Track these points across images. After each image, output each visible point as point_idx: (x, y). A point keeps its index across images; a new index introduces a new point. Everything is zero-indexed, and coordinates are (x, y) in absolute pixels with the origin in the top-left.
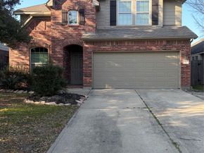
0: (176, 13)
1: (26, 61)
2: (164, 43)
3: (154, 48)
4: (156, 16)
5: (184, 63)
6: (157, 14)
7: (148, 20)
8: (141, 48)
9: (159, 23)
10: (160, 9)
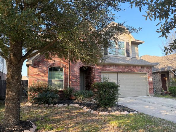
0: (136, 51)
1: (44, 78)
2: (140, 68)
3: (136, 71)
4: (128, 51)
5: (150, 80)
6: (129, 50)
7: (124, 53)
8: (129, 70)
9: (130, 56)
10: (130, 48)
